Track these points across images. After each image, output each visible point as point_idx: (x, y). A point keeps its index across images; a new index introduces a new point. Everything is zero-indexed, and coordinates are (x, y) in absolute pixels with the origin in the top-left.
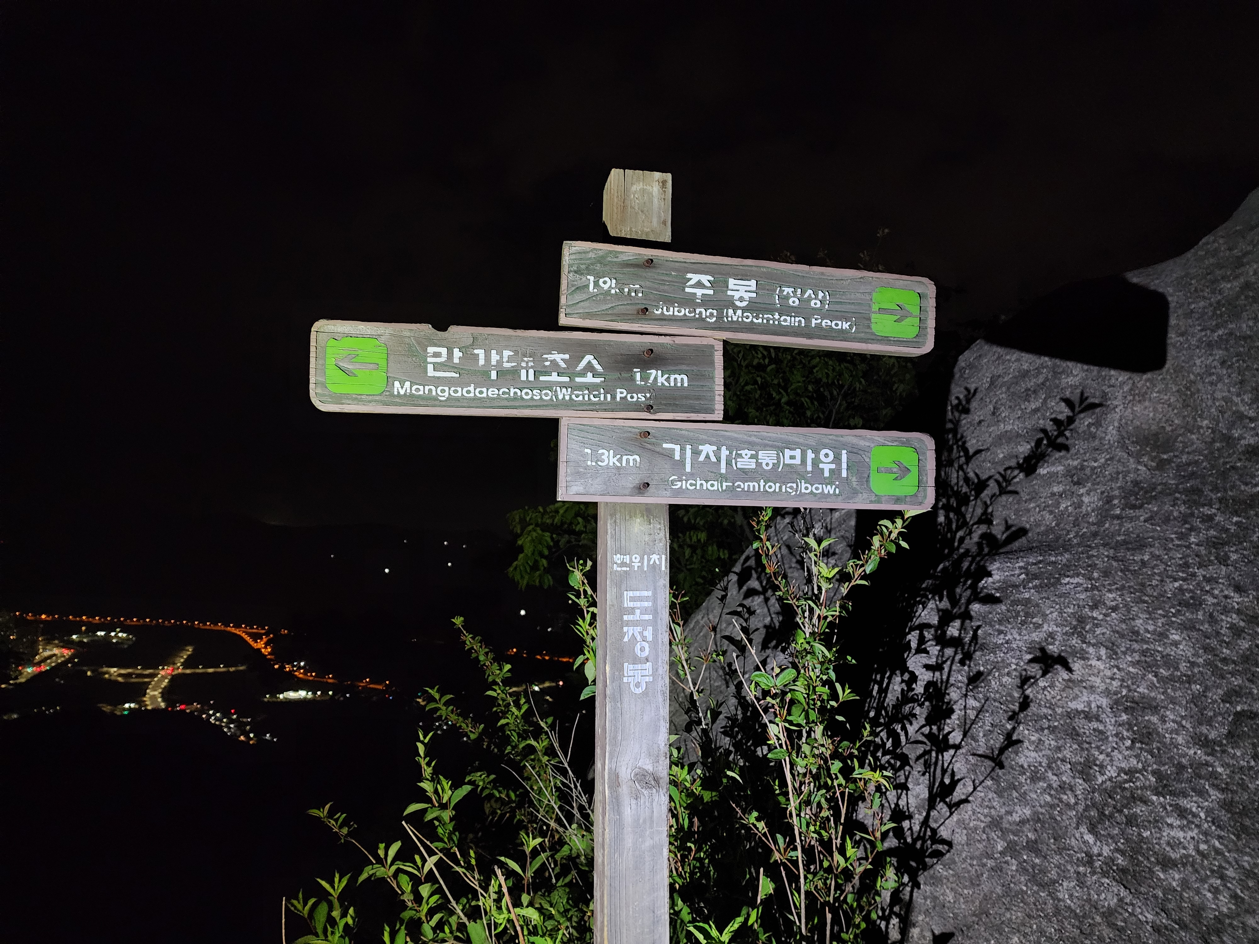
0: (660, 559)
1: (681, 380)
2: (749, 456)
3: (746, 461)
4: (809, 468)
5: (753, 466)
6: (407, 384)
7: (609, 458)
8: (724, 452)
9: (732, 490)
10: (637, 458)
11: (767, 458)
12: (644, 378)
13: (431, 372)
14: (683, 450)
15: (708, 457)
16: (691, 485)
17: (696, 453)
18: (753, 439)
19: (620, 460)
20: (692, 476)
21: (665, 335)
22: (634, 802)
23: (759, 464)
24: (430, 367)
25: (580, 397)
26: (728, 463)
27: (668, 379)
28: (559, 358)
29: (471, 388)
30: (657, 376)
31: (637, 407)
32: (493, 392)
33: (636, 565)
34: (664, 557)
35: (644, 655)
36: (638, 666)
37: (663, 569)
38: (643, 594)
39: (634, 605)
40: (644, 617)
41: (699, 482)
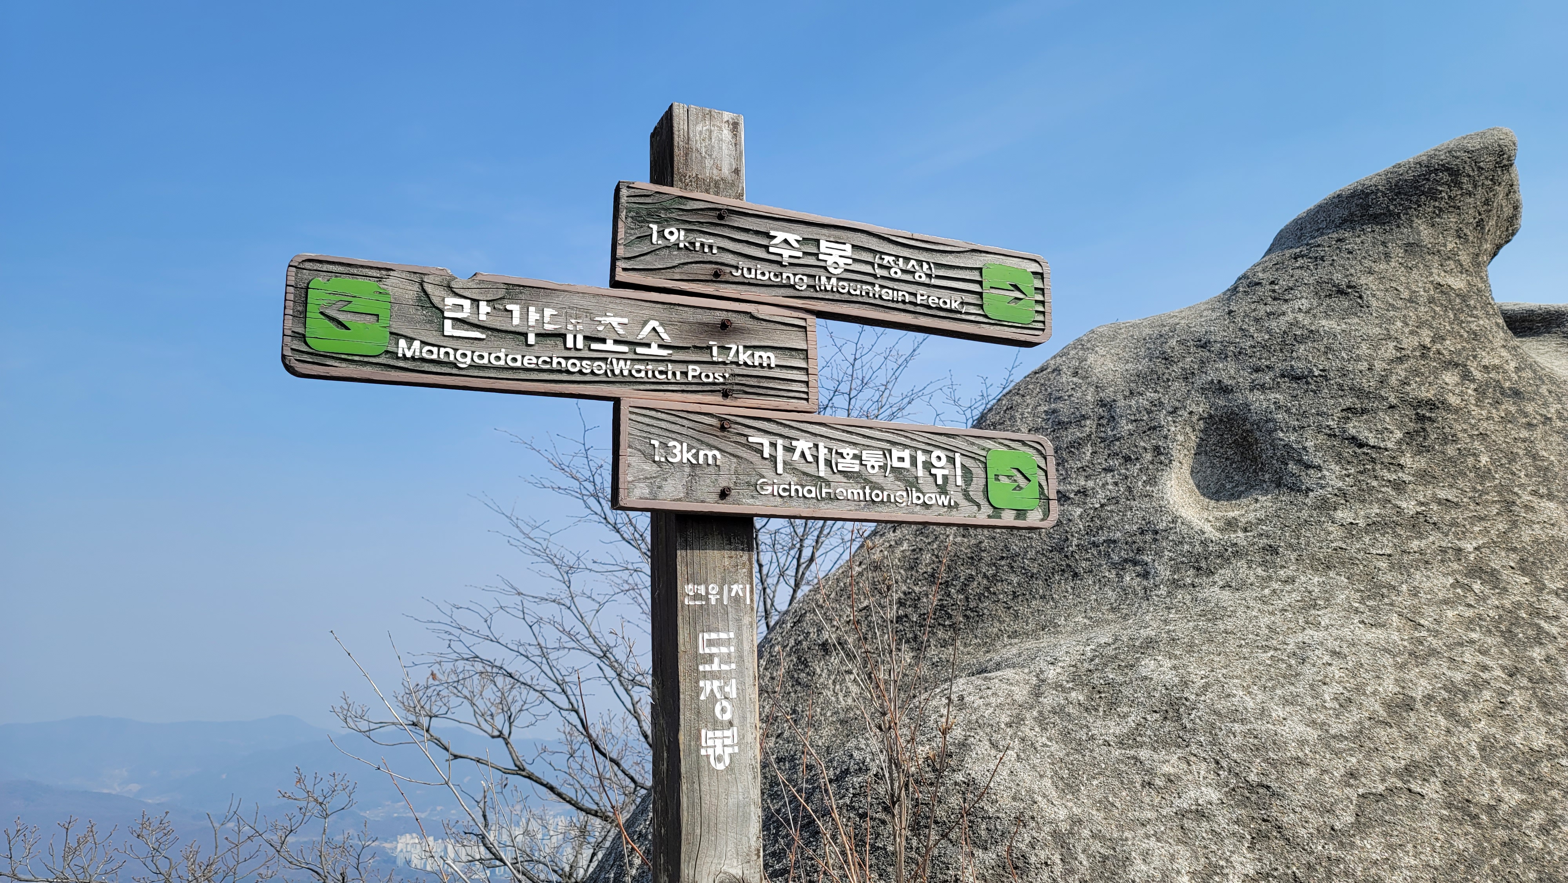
0: (744, 590)
1: (767, 358)
2: (851, 456)
3: (848, 463)
4: (920, 473)
5: (857, 469)
6: (417, 344)
7: (681, 453)
8: (822, 450)
9: (831, 497)
10: (717, 454)
11: (872, 460)
13: (449, 330)
14: (773, 445)
15: (803, 455)
16: (784, 490)
17: (789, 450)
19: (696, 456)
23: (863, 467)
24: (448, 324)
25: (642, 371)
26: (828, 464)
27: (751, 357)
28: (615, 321)
29: (502, 354)
30: (738, 352)
32: (529, 361)
33: (713, 600)
34: (748, 586)
35: (727, 717)
36: (718, 733)
37: (748, 602)
38: (723, 636)
39: (714, 650)
40: (725, 667)
41: (793, 487)
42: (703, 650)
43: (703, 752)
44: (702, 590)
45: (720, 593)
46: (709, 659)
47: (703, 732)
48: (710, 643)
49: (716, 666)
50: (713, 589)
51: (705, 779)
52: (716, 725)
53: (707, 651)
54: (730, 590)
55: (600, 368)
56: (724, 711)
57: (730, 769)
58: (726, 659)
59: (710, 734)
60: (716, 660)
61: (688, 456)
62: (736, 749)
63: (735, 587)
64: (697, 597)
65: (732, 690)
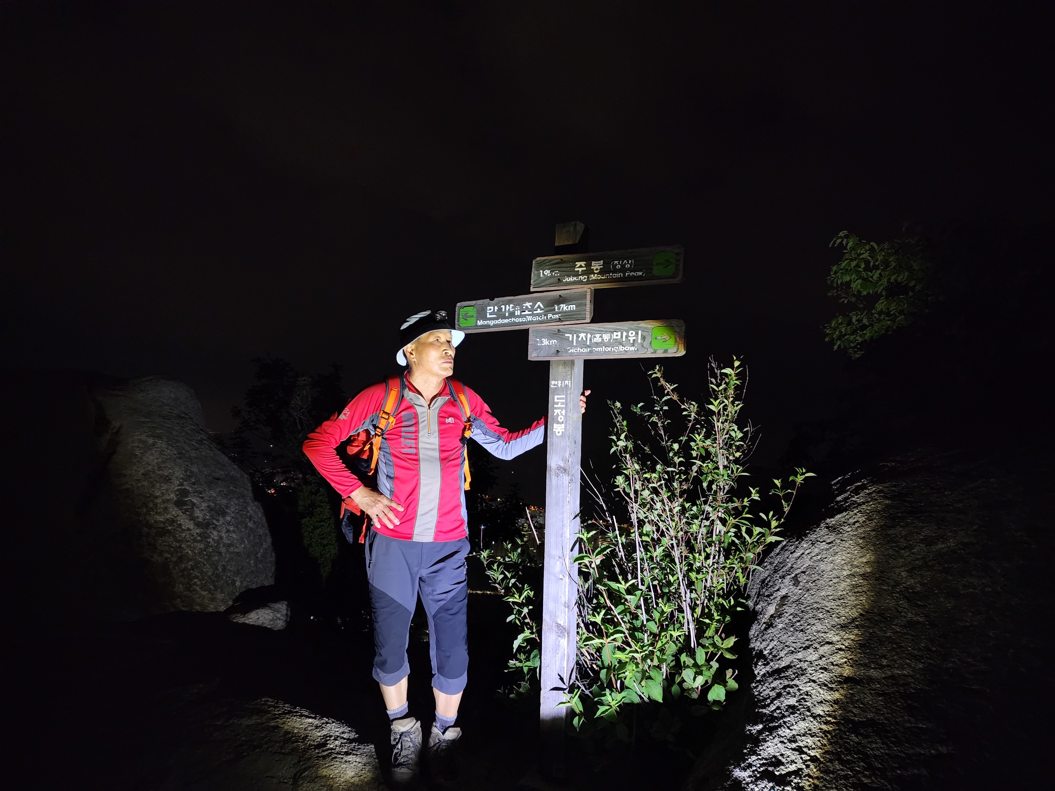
0: (569, 383)
1: (573, 307)
2: (599, 336)
3: (597, 339)
4: (624, 339)
5: (600, 341)
6: (481, 321)
7: (545, 342)
8: (589, 336)
9: (591, 352)
10: (556, 341)
11: (606, 337)
12: (559, 309)
13: (488, 316)
14: (573, 336)
15: (582, 338)
16: (576, 350)
17: (578, 337)
18: (601, 329)
19: (549, 343)
20: (576, 347)
21: (567, 289)
22: (556, 478)
23: (603, 340)
24: (488, 314)
25: (535, 319)
26: (591, 340)
27: (568, 308)
28: (528, 304)
29: (500, 320)
30: (564, 307)
31: (556, 320)
32: (506, 321)
33: (559, 385)
34: (570, 381)
35: (561, 421)
36: (559, 425)
37: (570, 386)
38: (562, 396)
39: (559, 401)
40: (562, 406)
41: (579, 349)
42: (556, 400)
43: (554, 430)
44: (556, 383)
45: (562, 383)
46: (557, 403)
47: (554, 424)
48: (558, 399)
49: (559, 405)
50: (560, 382)
51: (554, 437)
52: (558, 423)
54: (564, 383)
55: (524, 320)
56: (561, 419)
57: (561, 436)
58: (562, 403)
59: (557, 425)
60: (560, 404)
61: (547, 343)
62: (564, 430)
63: (566, 382)
64: (555, 385)
65: (564, 412)
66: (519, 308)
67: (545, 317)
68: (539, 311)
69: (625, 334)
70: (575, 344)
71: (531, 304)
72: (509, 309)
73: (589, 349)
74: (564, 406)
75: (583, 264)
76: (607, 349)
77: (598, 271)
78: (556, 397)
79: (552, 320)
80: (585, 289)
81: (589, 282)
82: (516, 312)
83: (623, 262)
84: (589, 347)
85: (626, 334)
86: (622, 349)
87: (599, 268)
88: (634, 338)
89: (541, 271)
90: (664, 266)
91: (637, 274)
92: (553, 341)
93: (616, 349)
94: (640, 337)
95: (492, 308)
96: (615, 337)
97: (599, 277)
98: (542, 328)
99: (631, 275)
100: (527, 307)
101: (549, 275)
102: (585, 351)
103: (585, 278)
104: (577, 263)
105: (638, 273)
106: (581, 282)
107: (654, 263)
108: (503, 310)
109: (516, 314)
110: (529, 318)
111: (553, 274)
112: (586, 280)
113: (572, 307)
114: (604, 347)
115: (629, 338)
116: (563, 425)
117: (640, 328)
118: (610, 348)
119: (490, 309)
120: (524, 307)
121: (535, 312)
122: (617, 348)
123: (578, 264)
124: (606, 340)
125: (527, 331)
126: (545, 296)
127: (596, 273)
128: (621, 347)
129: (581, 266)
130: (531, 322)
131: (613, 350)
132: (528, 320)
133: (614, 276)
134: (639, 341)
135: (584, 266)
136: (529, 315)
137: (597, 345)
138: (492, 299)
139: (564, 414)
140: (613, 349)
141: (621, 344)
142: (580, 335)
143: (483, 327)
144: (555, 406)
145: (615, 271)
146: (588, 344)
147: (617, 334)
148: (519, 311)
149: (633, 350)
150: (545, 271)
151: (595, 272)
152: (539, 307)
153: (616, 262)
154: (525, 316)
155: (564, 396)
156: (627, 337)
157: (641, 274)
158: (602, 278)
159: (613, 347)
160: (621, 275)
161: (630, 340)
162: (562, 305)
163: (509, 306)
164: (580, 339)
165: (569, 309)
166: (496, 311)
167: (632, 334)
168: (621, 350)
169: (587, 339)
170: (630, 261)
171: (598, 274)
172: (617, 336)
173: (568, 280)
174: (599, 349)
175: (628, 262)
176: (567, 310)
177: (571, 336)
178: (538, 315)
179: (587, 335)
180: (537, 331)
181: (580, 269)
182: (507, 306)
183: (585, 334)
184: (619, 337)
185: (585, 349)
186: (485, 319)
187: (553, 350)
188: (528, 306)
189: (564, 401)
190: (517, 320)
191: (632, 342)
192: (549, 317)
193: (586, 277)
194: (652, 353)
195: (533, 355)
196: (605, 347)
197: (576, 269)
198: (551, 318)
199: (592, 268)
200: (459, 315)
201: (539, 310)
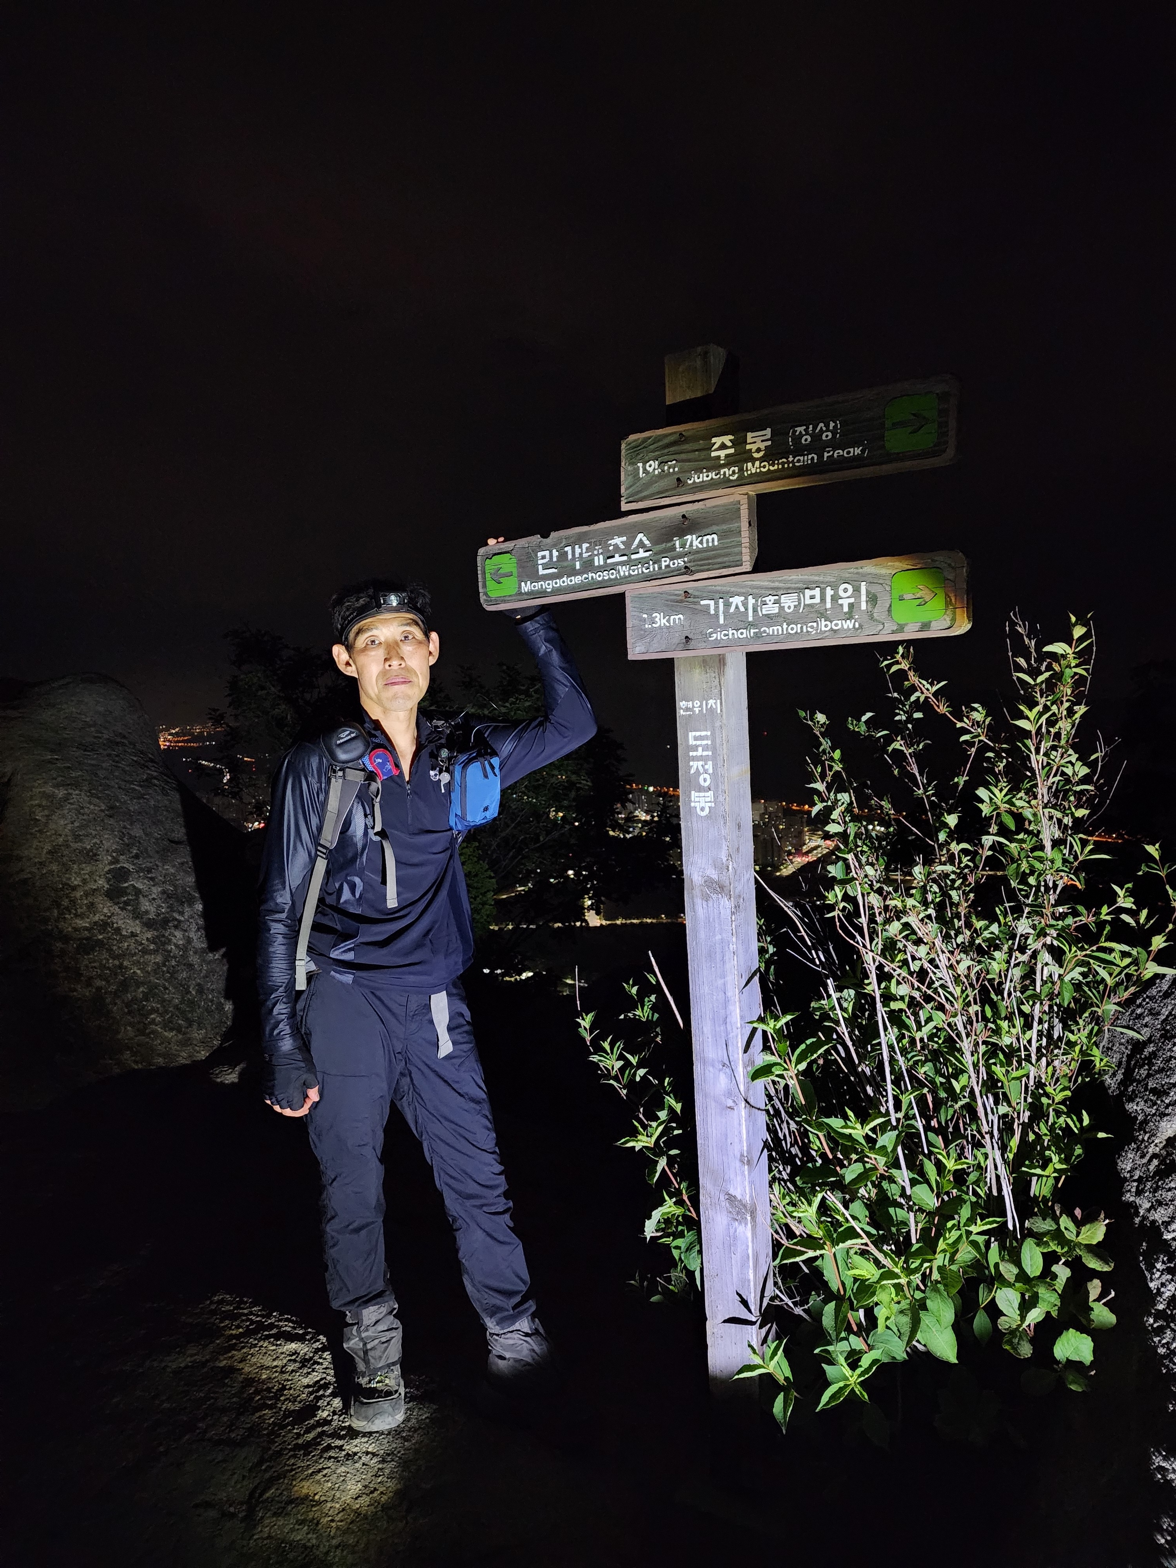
1: (713, 540)
2: (772, 601)
3: (771, 608)
4: (829, 605)
5: (776, 611)
6: (529, 582)
7: (660, 620)
8: (751, 601)
9: (757, 636)
10: (681, 616)
11: (789, 602)
12: (683, 546)
13: (541, 572)
14: (716, 604)
15: (737, 607)
16: (725, 635)
17: (727, 605)
18: (777, 584)
19: (668, 621)
20: (725, 627)
21: (698, 501)
22: (705, 904)
23: (782, 608)
24: (540, 567)
25: (636, 571)
26: (755, 610)
27: (701, 542)
28: (618, 541)
29: (565, 579)
30: (693, 541)
31: (678, 572)
32: (577, 580)
33: (697, 710)
34: (719, 701)
35: (707, 784)
36: (702, 794)
37: (719, 711)
38: (703, 733)
39: (698, 743)
40: (705, 753)
41: (731, 632)
42: (692, 742)
43: (693, 804)
44: (690, 704)
45: (701, 706)
46: (695, 748)
47: (693, 792)
48: (696, 738)
49: (700, 752)
50: (697, 703)
51: (695, 821)
52: (700, 789)
53: (694, 743)
54: (707, 704)
55: (613, 575)
56: (705, 780)
57: (709, 817)
58: (706, 748)
59: (697, 794)
60: (700, 749)
61: (664, 621)
62: (713, 805)
63: (711, 702)
64: (687, 709)
65: (709, 766)
66: (601, 551)
67: (656, 566)
68: (642, 554)
69: (829, 592)
70: (722, 621)
71: (624, 539)
72: (581, 554)
73: (752, 631)
74: (710, 753)
75: (727, 439)
76: (792, 629)
77: (761, 454)
78: (691, 735)
79: (670, 573)
80: (737, 497)
81: (742, 482)
82: (596, 558)
83: (815, 428)
84: (751, 625)
85: (832, 592)
86: (826, 626)
87: (762, 446)
88: (852, 600)
89: (640, 465)
90: (910, 429)
91: (849, 453)
92: (677, 617)
93: (812, 627)
94: (864, 598)
95: (547, 553)
96: (808, 601)
97: (764, 467)
98: (651, 590)
99: (835, 455)
100: (616, 546)
101: (656, 472)
102: (744, 636)
103: (734, 472)
104: (714, 440)
105: (851, 450)
106: (726, 483)
107: (888, 424)
108: (570, 557)
109: (596, 564)
110: (624, 571)
111: (666, 468)
112: (736, 476)
113: (710, 540)
114: (785, 626)
115: (840, 601)
116: (710, 793)
117: (863, 577)
118: (799, 626)
119: (543, 557)
120: (611, 548)
121: (633, 557)
122: (815, 624)
123: (717, 441)
124: (789, 607)
125: (622, 596)
126: (652, 520)
127: (757, 459)
128: (824, 623)
129: (723, 447)
130: (628, 580)
131: (805, 630)
132: (622, 574)
133: (799, 461)
134: (864, 606)
135: (730, 444)
136: (622, 564)
137: (770, 619)
138: (545, 535)
139: (711, 771)
140: (804, 627)
141: (823, 615)
142: (731, 600)
143: (532, 595)
144: (691, 754)
145: (800, 450)
146: (751, 619)
147: (812, 593)
148: (601, 557)
149: (851, 626)
150: (648, 464)
151: (756, 455)
152: (641, 544)
153: (800, 429)
154: (613, 567)
155: (709, 733)
156: (835, 598)
157: (858, 451)
158: (772, 468)
159: (806, 623)
160: (813, 458)
161: (842, 605)
162: (689, 537)
163: (581, 547)
164: (732, 609)
165: (705, 545)
166: (555, 559)
167: (845, 590)
168: (824, 629)
169: (746, 609)
170: (832, 425)
171: (762, 459)
172: (812, 597)
173: (697, 481)
174: (775, 628)
175: (827, 426)
176: (700, 546)
177: (712, 603)
178: (640, 561)
179: (746, 599)
180: (640, 597)
181: (722, 453)
182: (577, 546)
183: (743, 598)
184: (817, 600)
185: (744, 631)
186: (537, 578)
187: (678, 638)
188: (619, 543)
189: (709, 742)
190: (598, 577)
191: (846, 609)
192: (664, 564)
193: (736, 469)
194: (893, 632)
195: (638, 650)
196: (788, 625)
197: (713, 454)
198: (668, 566)
199: (748, 447)
200: (484, 573)
201: (641, 550)
